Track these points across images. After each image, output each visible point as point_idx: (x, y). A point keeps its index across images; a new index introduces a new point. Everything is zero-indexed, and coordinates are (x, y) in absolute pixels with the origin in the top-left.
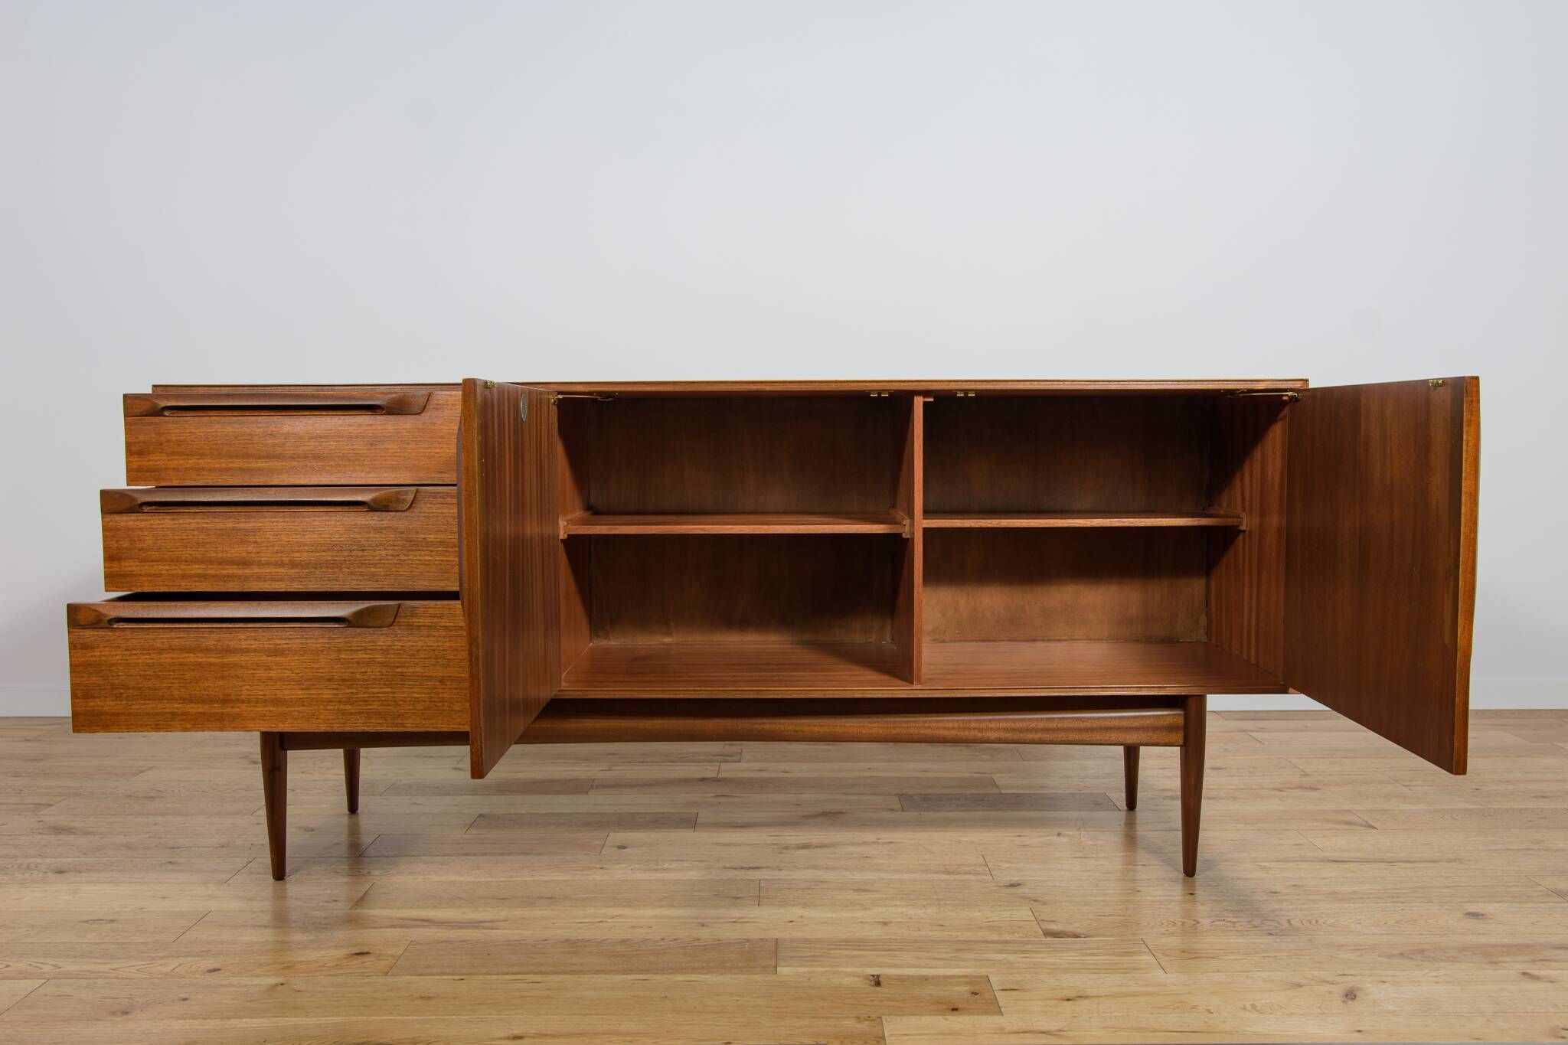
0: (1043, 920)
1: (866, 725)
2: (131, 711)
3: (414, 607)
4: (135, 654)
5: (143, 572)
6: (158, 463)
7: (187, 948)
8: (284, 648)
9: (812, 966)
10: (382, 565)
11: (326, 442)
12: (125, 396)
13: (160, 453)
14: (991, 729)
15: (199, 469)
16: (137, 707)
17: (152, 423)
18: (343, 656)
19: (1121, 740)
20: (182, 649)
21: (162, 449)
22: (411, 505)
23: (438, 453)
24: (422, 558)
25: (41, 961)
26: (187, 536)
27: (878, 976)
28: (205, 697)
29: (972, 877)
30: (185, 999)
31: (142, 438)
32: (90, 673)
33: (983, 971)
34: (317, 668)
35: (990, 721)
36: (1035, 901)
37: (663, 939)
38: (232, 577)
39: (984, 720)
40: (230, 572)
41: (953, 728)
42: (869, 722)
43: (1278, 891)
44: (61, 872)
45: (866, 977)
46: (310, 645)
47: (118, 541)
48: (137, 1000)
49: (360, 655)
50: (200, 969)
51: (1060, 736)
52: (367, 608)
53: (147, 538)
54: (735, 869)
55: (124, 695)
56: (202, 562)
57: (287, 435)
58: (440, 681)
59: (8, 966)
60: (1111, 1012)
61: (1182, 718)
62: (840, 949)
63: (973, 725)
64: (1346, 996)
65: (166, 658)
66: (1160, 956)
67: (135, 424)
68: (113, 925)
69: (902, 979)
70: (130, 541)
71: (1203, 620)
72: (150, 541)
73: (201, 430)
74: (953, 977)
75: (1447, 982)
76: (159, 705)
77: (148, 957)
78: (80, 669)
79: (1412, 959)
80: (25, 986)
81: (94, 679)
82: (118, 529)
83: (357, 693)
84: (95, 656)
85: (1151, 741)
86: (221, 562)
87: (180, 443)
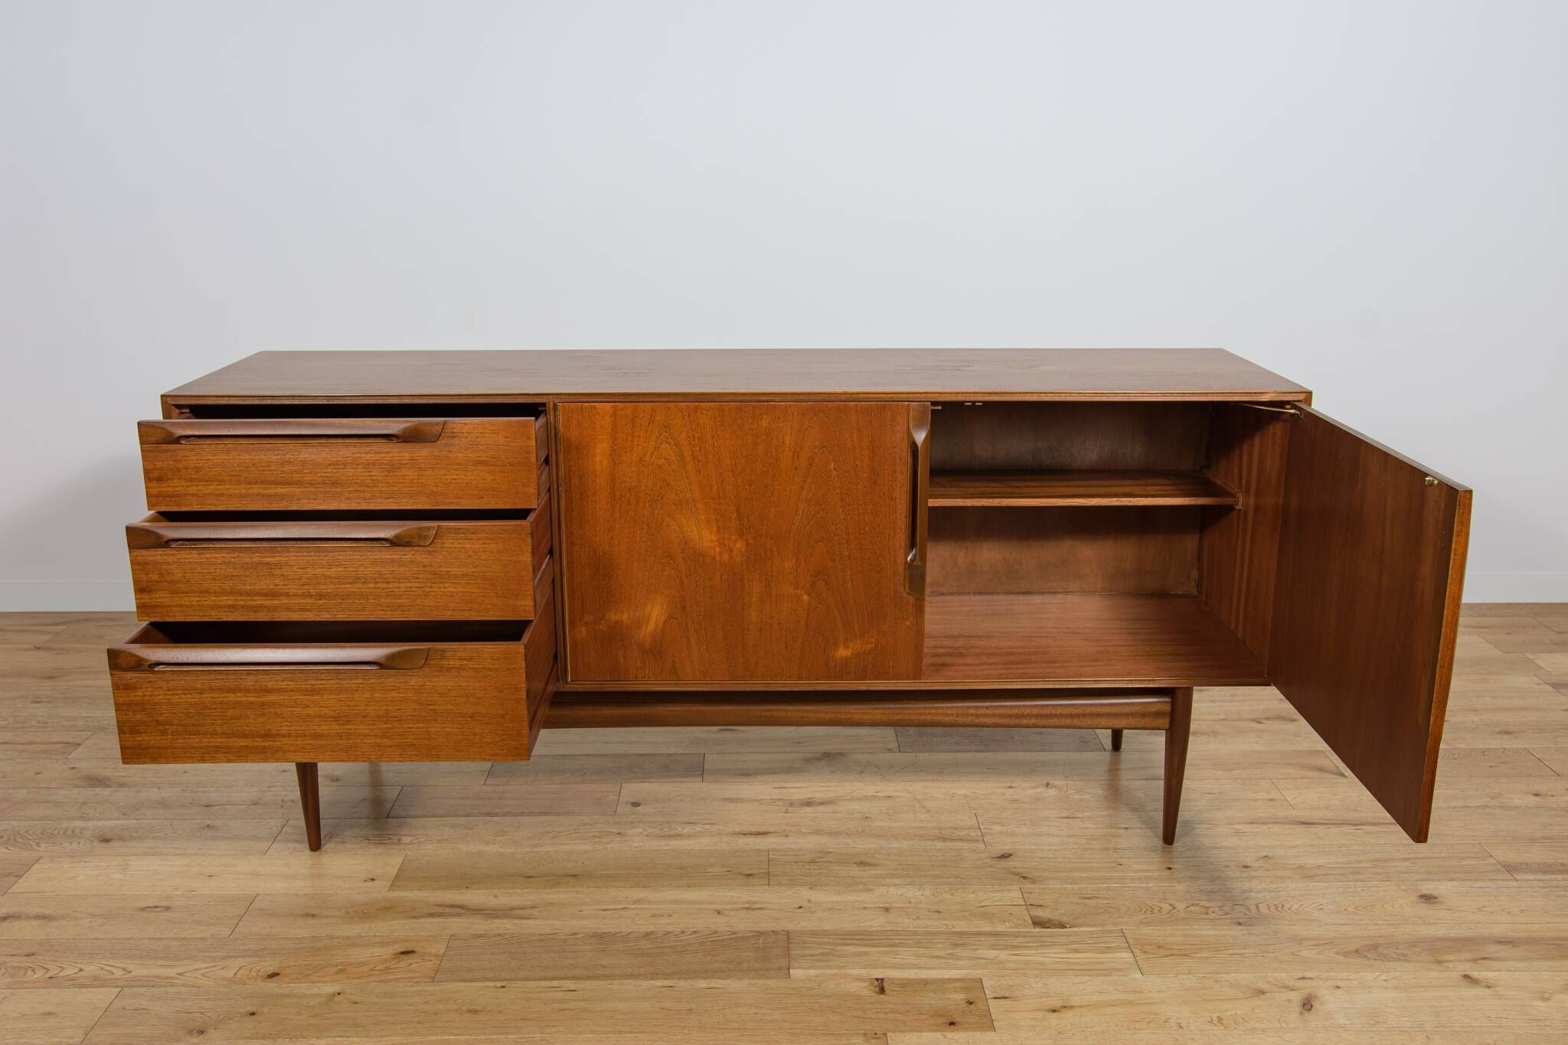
0: (1031, 905)
1: (870, 711)
2: (176, 745)
3: (443, 651)
4: (177, 694)
5: (174, 603)
6: (178, 489)
7: (243, 945)
8: (320, 688)
9: (823, 968)
10: (407, 597)
11: (343, 468)
12: (139, 424)
13: (180, 479)
14: (987, 715)
15: (218, 495)
16: (181, 741)
17: (168, 451)
18: (377, 695)
19: (1110, 725)
20: (221, 690)
21: (181, 476)
22: (432, 541)
23: (454, 479)
24: (446, 590)
25: (110, 963)
26: (215, 569)
27: (882, 980)
28: (247, 732)
29: (965, 845)
30: (253, 1014)
31: (159, 464)
32: (134, 711)
33: (976, 973)
34: (353, 706)
35: (987, 708)
36: (1025, 878)
37: (683, 932)
38: (260, 608)
39: (982, 707)
40: (260, 602)
41: (952, 715)
42: (872, 709)
43: (1249, 864)
44: (107, 841)
45: (871, 981)
46: (345, 685)
47: (147, 574)
48: (209, 1014)
49: (394, 694)
50: (260, 974)
51: (1052, 721)
52: (399, 653)
53: (176, 571)
54: (745, 834)
55: (169, 731)
56: (232, 593)
57: (304, 463)
58: (472, 717)
59: (81, 970)
60: (1092, 1027)
61: (1169, 705)
62: (847, 945)
63: (971, 711)
64: (1304, 1005)
65: (207, 698)
66: (1137, 952)
67: (151, 451)
68: (168, 914)
69: (904, 984)
70: (159, 574)
71: (1195, 573)
72: (180, 575)
73: (218, 457)
74: (950, 981)
75: (1396, 988)
76: (204, 740)
77: (208, 957)
78: (124, 707)
79: (1366, 957)
80: (103, 996)
81: (138, 717)
82: (147, 563)
83: (391, 729)
84: (137, 696)
85: (1140, 726)
86: (249, 594)
87: (197, 469)
